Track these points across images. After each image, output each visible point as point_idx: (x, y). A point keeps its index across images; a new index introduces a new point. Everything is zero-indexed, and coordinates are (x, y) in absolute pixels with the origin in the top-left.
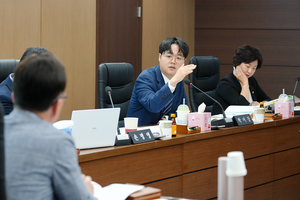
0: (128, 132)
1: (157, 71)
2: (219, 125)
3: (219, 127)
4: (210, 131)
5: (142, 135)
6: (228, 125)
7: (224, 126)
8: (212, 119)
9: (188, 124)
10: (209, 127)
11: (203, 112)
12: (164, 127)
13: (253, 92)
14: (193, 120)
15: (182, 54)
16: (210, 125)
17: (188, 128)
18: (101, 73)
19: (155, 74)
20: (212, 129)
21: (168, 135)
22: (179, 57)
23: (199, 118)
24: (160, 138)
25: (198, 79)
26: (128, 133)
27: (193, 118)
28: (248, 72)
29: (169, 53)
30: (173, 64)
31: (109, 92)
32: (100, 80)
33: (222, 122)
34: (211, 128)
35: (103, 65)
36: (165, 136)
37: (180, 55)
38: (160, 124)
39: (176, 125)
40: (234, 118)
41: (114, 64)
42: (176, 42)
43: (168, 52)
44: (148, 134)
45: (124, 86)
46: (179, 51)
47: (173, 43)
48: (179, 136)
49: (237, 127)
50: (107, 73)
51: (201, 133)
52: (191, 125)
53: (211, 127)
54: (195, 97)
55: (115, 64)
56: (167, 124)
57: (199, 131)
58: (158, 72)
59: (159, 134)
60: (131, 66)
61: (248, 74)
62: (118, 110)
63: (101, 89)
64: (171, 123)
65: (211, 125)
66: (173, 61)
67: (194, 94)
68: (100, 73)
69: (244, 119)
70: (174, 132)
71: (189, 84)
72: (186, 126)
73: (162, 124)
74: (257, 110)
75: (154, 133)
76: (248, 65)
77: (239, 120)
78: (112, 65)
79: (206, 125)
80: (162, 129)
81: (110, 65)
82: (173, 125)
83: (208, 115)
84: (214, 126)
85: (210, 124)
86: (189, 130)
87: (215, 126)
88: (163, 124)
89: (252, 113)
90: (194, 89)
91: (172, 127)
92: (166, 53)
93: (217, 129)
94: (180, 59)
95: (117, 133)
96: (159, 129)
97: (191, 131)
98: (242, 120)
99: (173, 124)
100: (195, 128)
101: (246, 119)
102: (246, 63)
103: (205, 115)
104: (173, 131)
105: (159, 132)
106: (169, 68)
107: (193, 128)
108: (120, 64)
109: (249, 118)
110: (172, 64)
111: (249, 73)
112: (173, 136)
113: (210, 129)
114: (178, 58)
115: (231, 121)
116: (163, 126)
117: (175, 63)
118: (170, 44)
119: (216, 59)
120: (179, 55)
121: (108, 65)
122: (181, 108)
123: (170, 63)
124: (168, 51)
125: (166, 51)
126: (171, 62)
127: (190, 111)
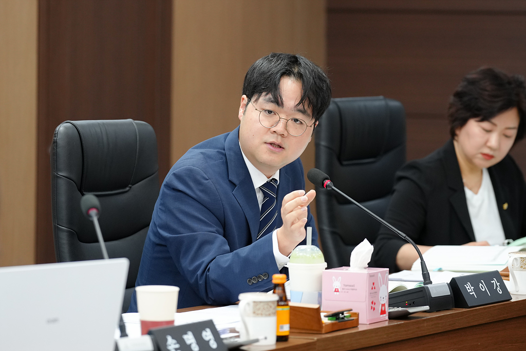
0: (148, 328)
1: (230, 149)
2: (410, 306)
3: (411, 310)
4: (386, 324)
5: (189, 338)
6: (438, 304)
7: (427, 308)
8: (392, 286)
9: (320, 303)
10: (383, 312)
11: (365, 268)
12: (254, 313)
13: (505, 206)
14: (336, 291)
15: (309, 111)
16: (387, 306)
17: (322, 315)
18: (62, 152)
19: (224, 158)
20: (392, 317)
21: (266, 338)
22: (299, 116)
23: (352, 286)
24: (242, 345)
25: (341, 164)
26: (149, 333)
27: (337, 285)
28: (489, 144)
29: (272, 102)
30: (279, 137)
31: (93, 213)
32: (60, 171)
33: (420, 295)
34: (387, 314)
35: (66, 128)
36: (257, 341)
37: (303, 112)
38: (241, 304)
39: (286, 309)
40: (454, 285)
41: (99, 124)
42: (296, 70)
43: (270, 99)
44: (207, 335)
45: (128, 189)
46: (301, 101)
47: (287, 73)
48: (296, 340)
49: (464, 310)
50: (80, 150)
51: (361, 328)
52: (330, 306)
53: (389, 310)
54: (333, 219)
55: (103, 124)
56: (262, 304)
57: (355, 323)
58: (232, 153)
59: (238, 332)
60: (150, 128)
61: (486, 151)
62: (121, 266)
63: (63, 198)
64: (273, 302)
65: (390, 305)
66: (280, 128)
67: (331, 210)
68: (58, 150)
69: (483, 287)
70: (282, 328)
71: (323, 184)
72: (318, 311)
73: (248, 304)
74: (519, 260)
75: (224, 331)
76: (486, 125)
77: (469, 288)
78: (93, 125)
79: (373, 306)
80: (247, 319)
81: (89, 125)
82: (280, 309)
83: (379, 275)
84: (396, 309)
85: (385, 301)
86: (325, 320)
87: (400, 309)
88: (252, 304)
89: (504, 267)
90: (331, 195)
91: (276, 313)
92: (264, 101)
93: (405, 316)
94: (301, 123)
95: (118, 333)
96: (239, 319)
97: (333, 324)
98: (477, 289)
99: (278, 305)
100: (343, 314)
101: (490, 286)
102: (482, 120)
103: (371, 276)
104: (279, 325)
105: (239, 327)
106: (266, 145)
107: (335, 316)
108: (116, 125)
109: (498, 284)
110: (276, 135)
111: (490, 148)
112: (281, 339)
113: (386, 317)
114: (296, 120)
115: (447, 292)
116: (250, 310)
117: (286, 134)
118: (279, 74)
119: (394, 104)
120: (300, 111)
121: (83, 126)
122: (301, 254)
123: (269, 132)
124: (270, 96)
125: (264, 94)
126: (274, 129)
127: (325, 265)
